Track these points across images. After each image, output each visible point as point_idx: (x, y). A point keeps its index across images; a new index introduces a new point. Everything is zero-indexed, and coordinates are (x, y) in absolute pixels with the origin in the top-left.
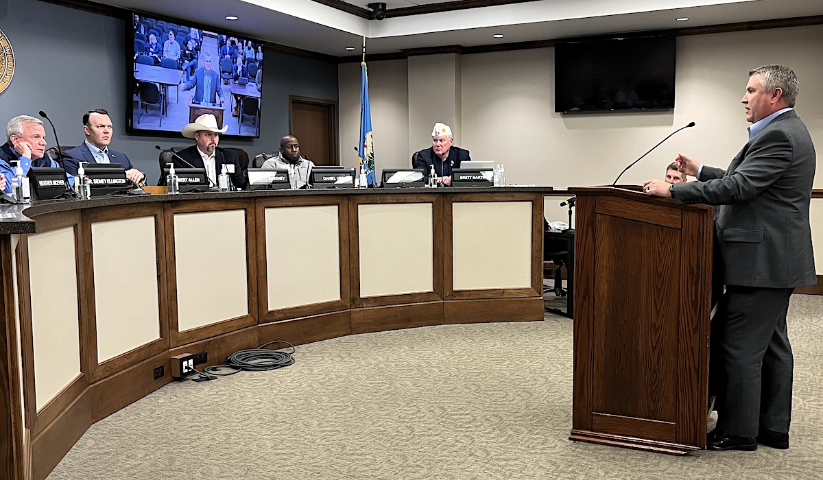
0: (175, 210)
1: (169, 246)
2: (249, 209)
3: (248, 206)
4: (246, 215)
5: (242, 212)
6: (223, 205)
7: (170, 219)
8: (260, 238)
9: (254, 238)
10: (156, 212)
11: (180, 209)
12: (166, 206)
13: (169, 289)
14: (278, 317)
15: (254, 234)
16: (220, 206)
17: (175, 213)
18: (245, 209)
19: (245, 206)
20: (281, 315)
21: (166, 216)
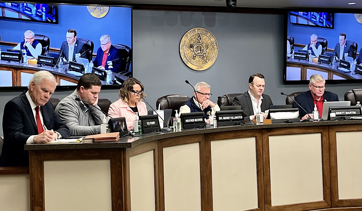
0: (269, 134)
1: (265, 154)
2: (324, 133)
3: (323, 131)
4: (322, 137)
5: (319, 135)
6: (304, 131)
7: (266, 139)
8: (332, 152)
9: (328, 151)
10: (256, 135)
11: (273, 133)
12: (263, 131)
13: (265, 180)
14: (345, 204)
15: (328, 149)
16: (302, 131)
17: (269, 135)
18: (321, 133)
19: (321, 131)
20: (348, 204)
21: (263, 138)
